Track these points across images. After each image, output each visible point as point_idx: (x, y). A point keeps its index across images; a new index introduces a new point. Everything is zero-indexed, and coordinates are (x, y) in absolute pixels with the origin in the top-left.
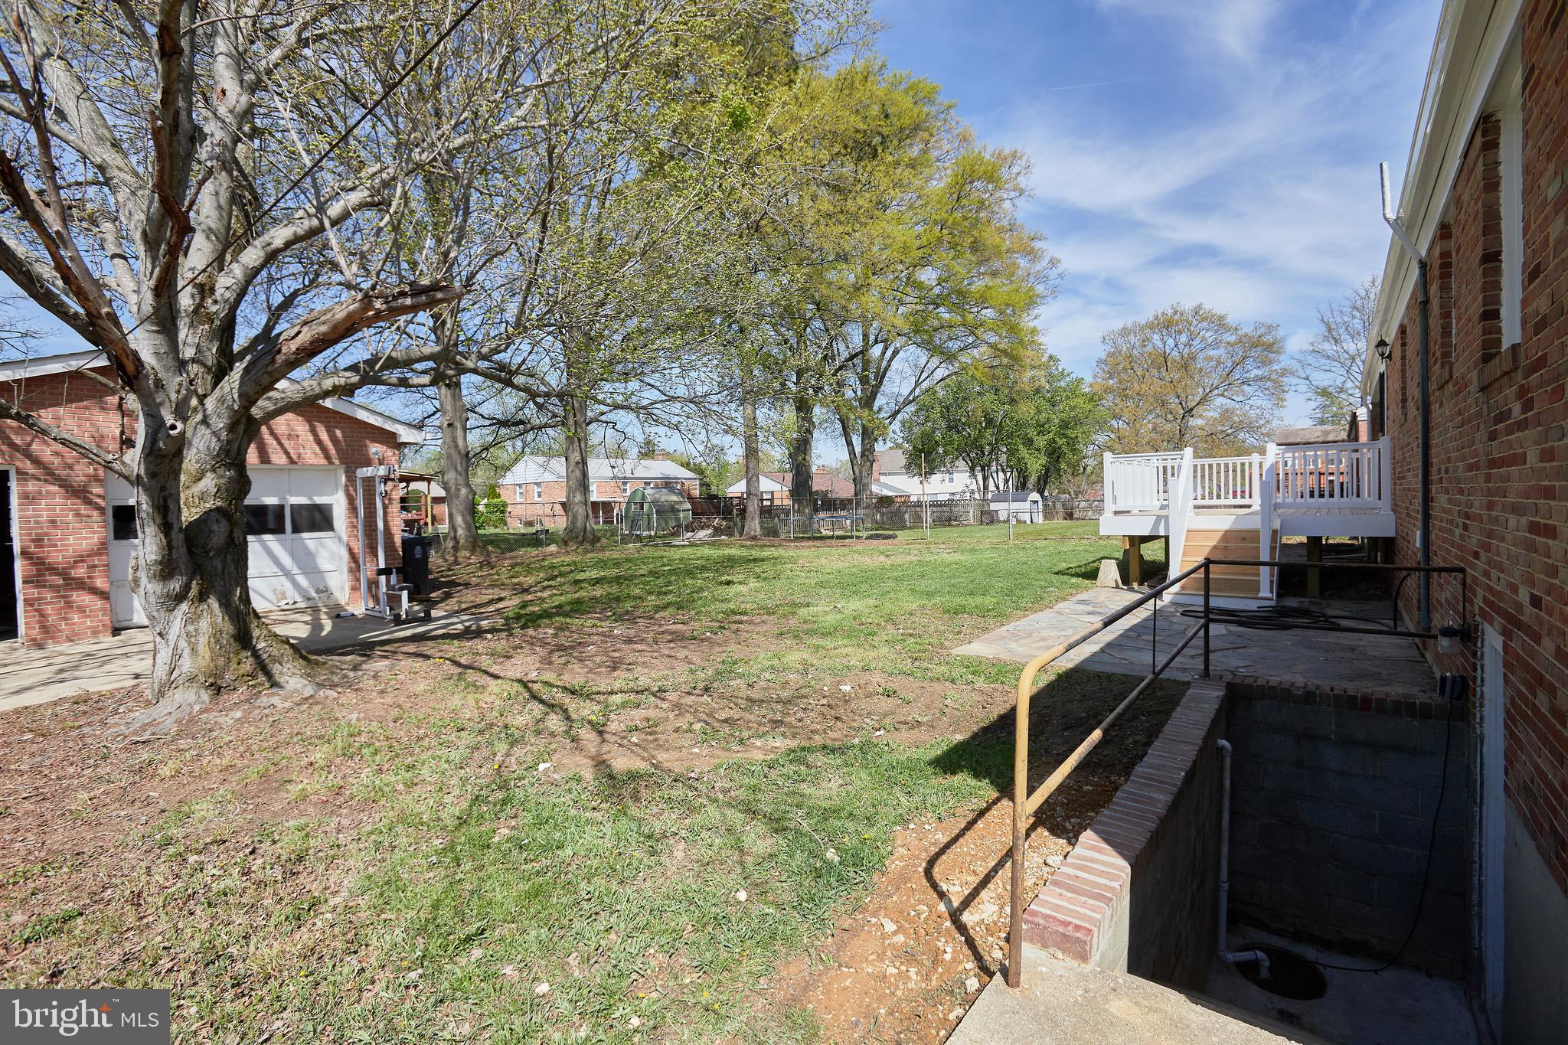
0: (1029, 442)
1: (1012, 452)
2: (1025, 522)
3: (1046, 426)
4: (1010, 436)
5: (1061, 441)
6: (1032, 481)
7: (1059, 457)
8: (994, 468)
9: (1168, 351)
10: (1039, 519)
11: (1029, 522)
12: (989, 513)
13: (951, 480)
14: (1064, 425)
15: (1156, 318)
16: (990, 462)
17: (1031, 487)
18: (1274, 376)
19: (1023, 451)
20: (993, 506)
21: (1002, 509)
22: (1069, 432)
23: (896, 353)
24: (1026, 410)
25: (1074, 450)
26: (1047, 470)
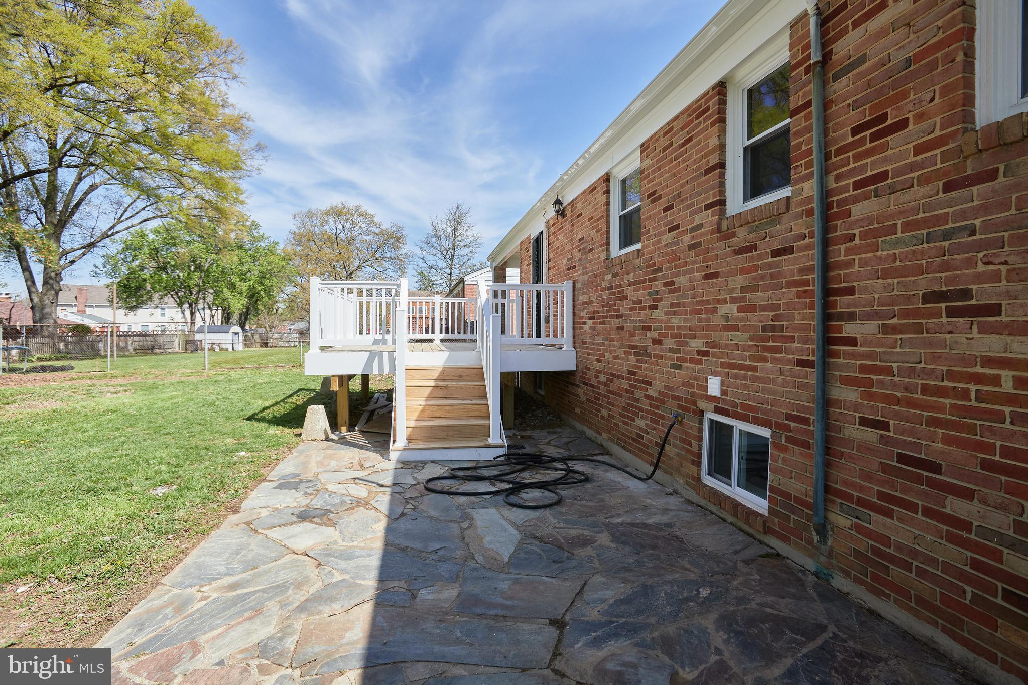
0: (232, 286)
1: (217, 293)
2: (227, 350)
3: (248, 275)
4: (216, 280)
5: (260, 288)
6: (235, 317)
7: (257, 300)
8: (200, 306)
9: (339, 232)
10: (240, 347)
11: (230, 349)
12: (193, 342)
13: (163, 314)
14: (262, 276)
15: (332, 208)
16: (197, 299)
17: (235, 322)
18: (400, 258)
19: (227, 293)
20: (198, 337)
21: (207, 339)
22: (266, 282)
23: (93, 188)
24: (230, 260)
25: (269, 295)
26: (248, 309)
